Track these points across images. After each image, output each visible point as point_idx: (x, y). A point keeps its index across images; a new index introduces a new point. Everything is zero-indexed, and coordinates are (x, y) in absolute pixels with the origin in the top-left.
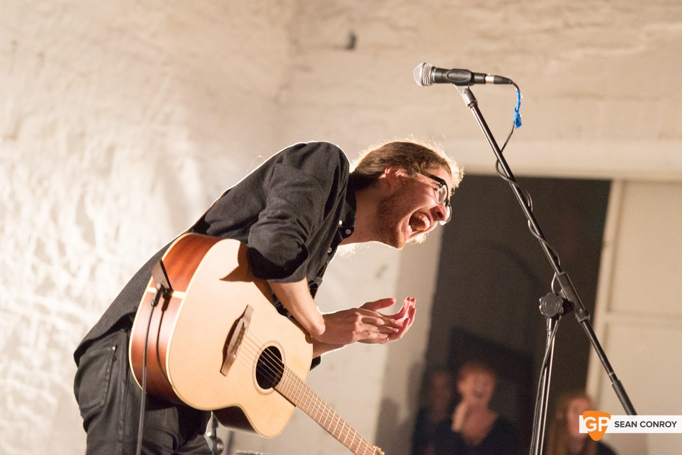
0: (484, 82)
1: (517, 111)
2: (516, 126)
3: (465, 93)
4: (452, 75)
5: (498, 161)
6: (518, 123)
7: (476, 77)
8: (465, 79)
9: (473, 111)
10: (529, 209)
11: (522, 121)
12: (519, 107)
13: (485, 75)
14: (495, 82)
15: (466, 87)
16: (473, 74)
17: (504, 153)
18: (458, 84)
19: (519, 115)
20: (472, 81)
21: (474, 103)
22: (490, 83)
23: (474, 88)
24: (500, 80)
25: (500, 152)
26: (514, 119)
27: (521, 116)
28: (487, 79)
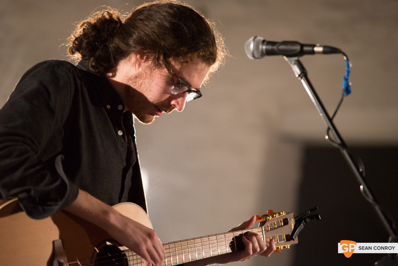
0: (313, 52)
1: (346, 80)
2: (345, 94)
3: (295, 64)
4: (282, 47)
5: (329, 129)
6: (347, 90)
7: (306, 49)
8: (294, 50)
9: (303, 82)
10: (361, 174)
11: (352, 89)
12: (348, 75)
13: (314, 46)
14: (324, 52)
15: (296, 58)
16: (302, 46)
17: (335, 121)
18: (288, 56)
19: (348, 83)
20: (302, 53)
21: (304, 74)
22: (319, 53)
23: (304, 59)
24: (328, 50)
25: (330, 120)
26: (343, 87)
27: (350, 84)
28: (316, 49)
